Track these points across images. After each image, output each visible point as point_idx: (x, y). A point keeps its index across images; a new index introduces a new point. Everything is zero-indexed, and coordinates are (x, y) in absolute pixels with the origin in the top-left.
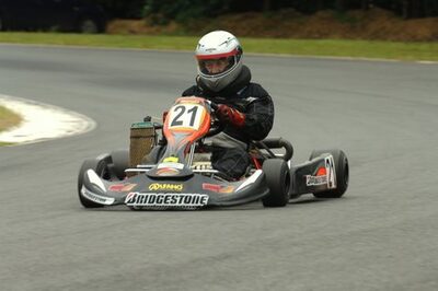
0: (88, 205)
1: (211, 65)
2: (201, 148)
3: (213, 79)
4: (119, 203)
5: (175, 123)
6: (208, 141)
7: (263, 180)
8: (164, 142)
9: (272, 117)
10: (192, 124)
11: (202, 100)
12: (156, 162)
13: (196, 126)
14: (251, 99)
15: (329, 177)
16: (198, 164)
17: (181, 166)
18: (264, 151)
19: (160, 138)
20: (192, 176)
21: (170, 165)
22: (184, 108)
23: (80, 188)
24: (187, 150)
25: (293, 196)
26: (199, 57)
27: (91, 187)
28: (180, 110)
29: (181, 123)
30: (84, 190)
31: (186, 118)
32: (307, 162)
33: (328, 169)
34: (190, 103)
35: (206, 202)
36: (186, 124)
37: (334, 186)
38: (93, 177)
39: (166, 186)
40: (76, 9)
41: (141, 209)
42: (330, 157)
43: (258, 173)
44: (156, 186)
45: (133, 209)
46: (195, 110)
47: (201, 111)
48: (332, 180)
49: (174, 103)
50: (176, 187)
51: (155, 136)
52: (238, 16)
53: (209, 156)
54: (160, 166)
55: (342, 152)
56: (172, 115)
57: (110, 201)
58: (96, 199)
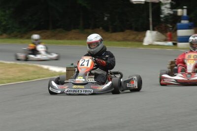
0: (52, 93)
1: (92, 45)
2: (91, 74)
3: (92, 50)
4: (62, 93)
5: (81, 65)
6: (93, 72)
7: (112, 85)
8: (78, 72)
9: (115, 62)
10: (87, 65)
11: (91, 57)
12: (75, 78)
13: (89, 66)
14: (107, 56)
15: (135, 84)
16: (90, 79)
17: (84, 80)
18: (113, 76)
19: (76, 70)
20: (87, 83)
21: (80, 79)
22: (85, 60)
23: (49, 87)
24: (85, 75)
25: (122, 91)
26: (88, 43)
27: (53, 87)
28: (83, 61)
29: (84, 65)
30: (50, 88)
31: (85, 64)
32: (127, 79)
33: (135, 82)
34: (87, 58)
35: (92, 92)
36: (86, 66)
37: (137, 87)
38: (54, 84)
39: (79, 87)
41: (70, 95)
42: (135, 77)
43: (110, 82)
44: (75, 86)
45: (67, 94)
46: (88, 61)
47: (91, 61)
48: (136, 85)
49: (81, 58)
50: (82, 87)
51: (75, 70)
53: (93, 76)
54: (77, 80)
55: (139, 76)
56: (81, 62)
57: (59, 92)
58: (54, 91)
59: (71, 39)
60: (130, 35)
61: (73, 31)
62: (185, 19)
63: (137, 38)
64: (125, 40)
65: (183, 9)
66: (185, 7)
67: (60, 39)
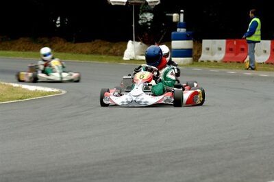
59: (19, 50)
60: (100, 46)
61: (22, 39)
62: (181, 26)
63: (111, 51)
64: (94, 52)
65: (179, 13)
66: (182, 11)
67: (8, 50)
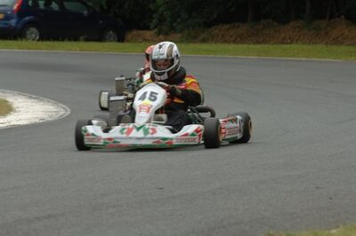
40: (101, 22)
52: (227, 26)
